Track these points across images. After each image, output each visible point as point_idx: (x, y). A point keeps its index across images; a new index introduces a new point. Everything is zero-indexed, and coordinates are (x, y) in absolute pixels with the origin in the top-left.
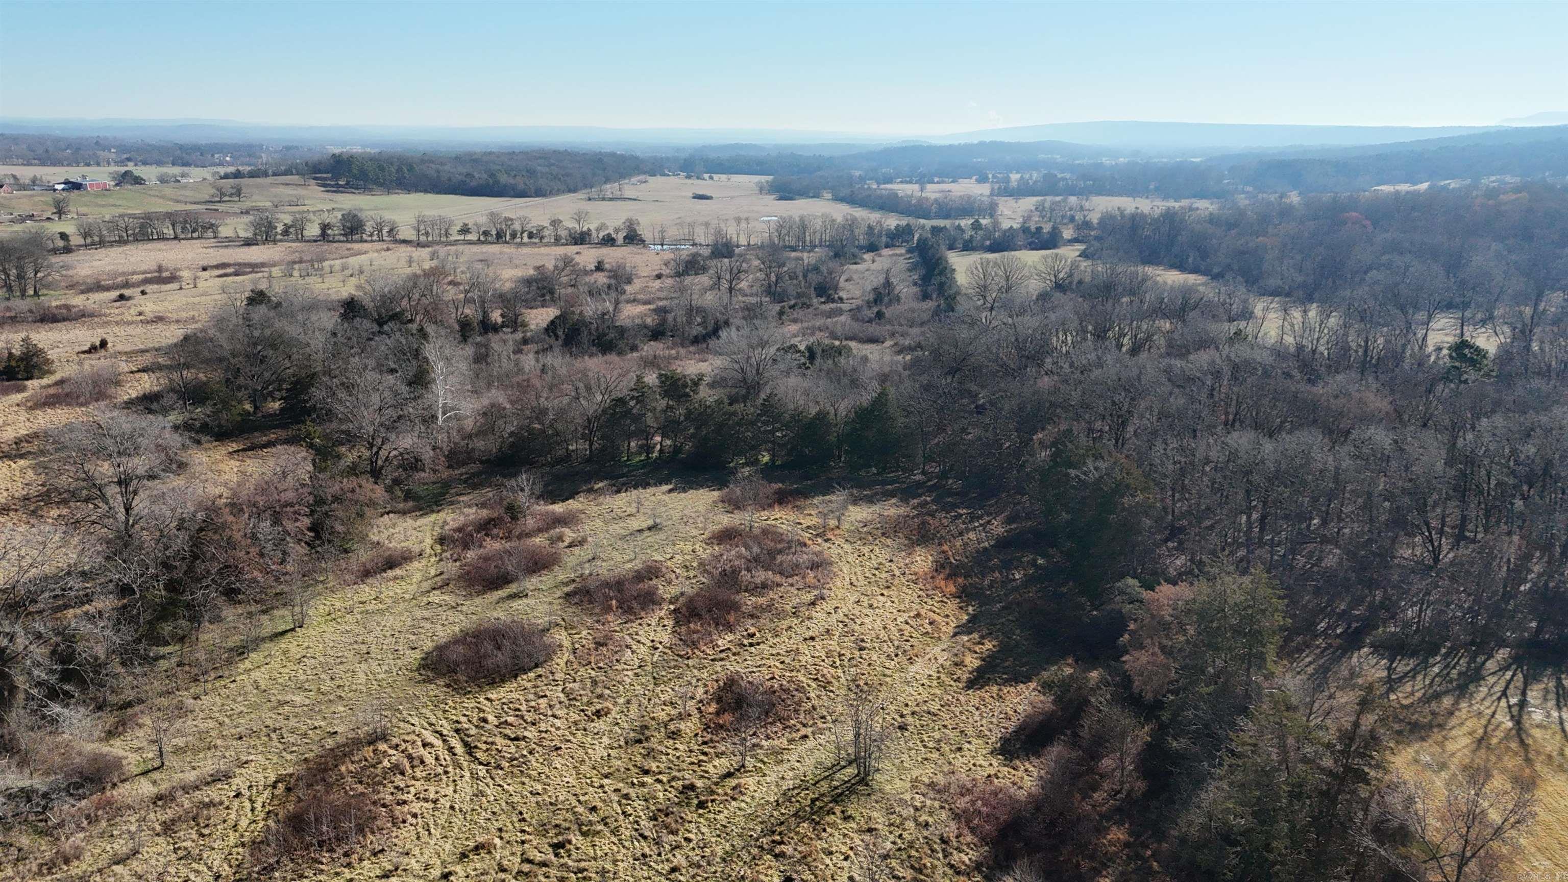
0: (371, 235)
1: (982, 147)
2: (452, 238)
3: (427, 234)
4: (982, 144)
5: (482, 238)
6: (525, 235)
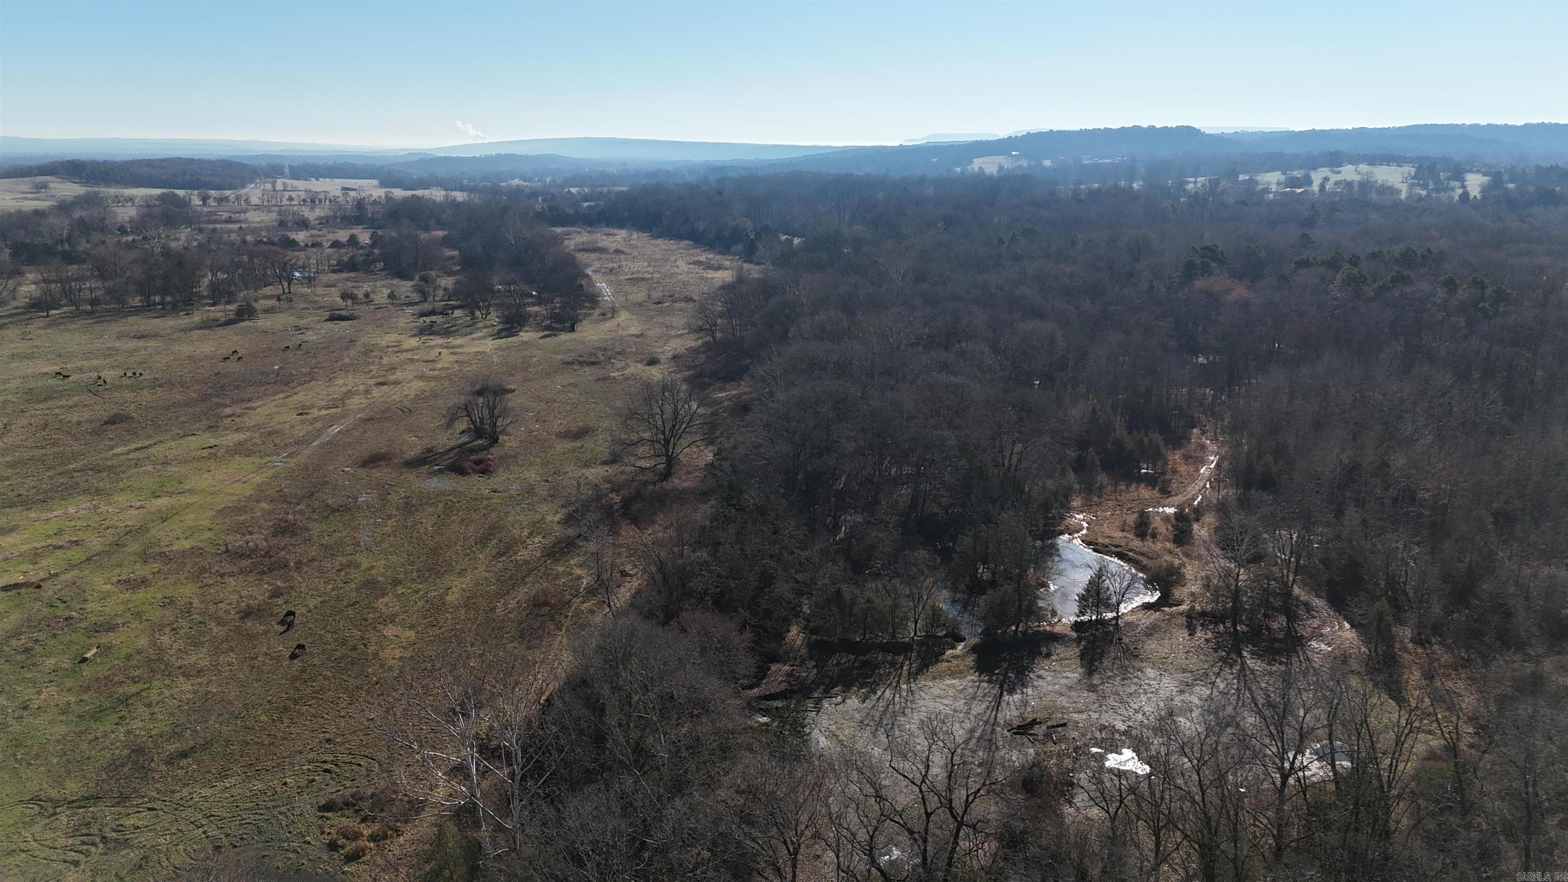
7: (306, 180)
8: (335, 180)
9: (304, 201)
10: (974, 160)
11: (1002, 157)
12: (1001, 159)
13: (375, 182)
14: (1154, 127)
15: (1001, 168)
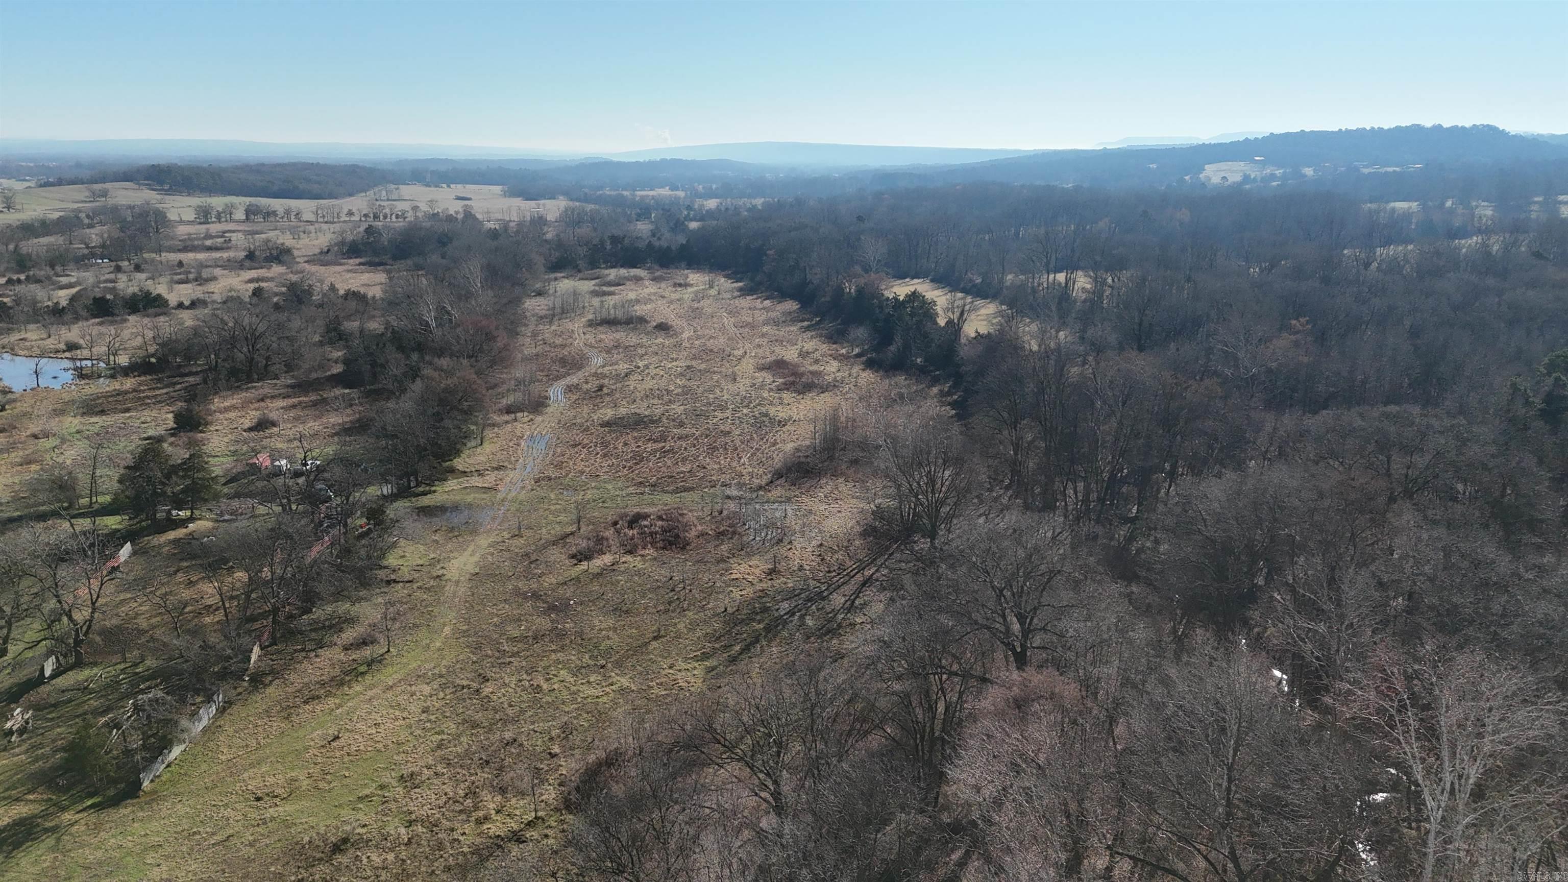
0: (282, 218)
1: (664, 164)
2: (342, 219)
3: (324, 216)
4: (663, 161)
5: (363, 219)
6: (394, 217)
7: (436, 186)
8: (468, 186)
9: (366, 216)
10: (1206, 167)
11: (1242, 164)
12: (1241, 166)
13: (497, 189)
14: (1440, 126)
15: (1246, 178)
